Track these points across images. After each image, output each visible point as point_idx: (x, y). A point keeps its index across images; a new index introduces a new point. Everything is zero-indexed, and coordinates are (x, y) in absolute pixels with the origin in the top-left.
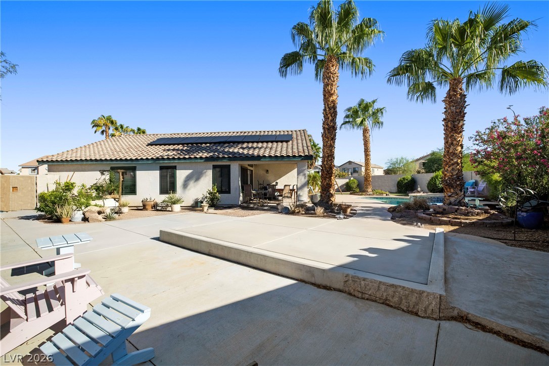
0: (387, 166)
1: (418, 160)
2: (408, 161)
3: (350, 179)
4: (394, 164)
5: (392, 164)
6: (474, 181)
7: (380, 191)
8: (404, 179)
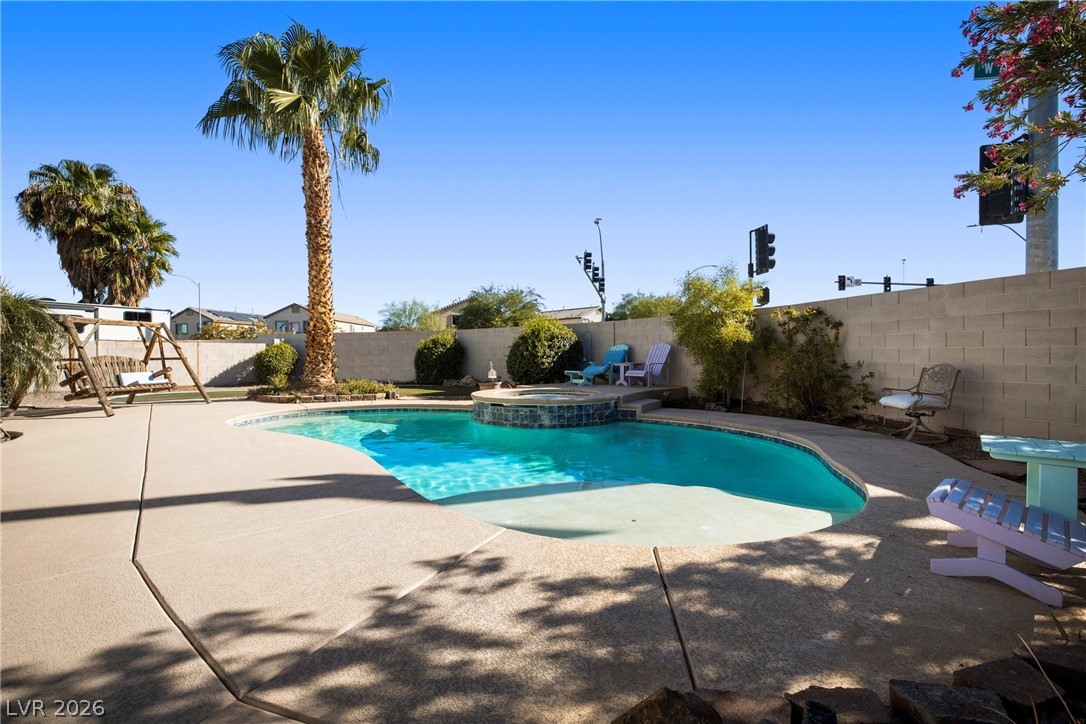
0: (384, 318)
1: (445, 309)
2: (426, 310)
3: (270, 344)
4: (399, 316)
5: (394, 314)
6: (627, 348)
7: (364, 383)
8: (435, 342)
